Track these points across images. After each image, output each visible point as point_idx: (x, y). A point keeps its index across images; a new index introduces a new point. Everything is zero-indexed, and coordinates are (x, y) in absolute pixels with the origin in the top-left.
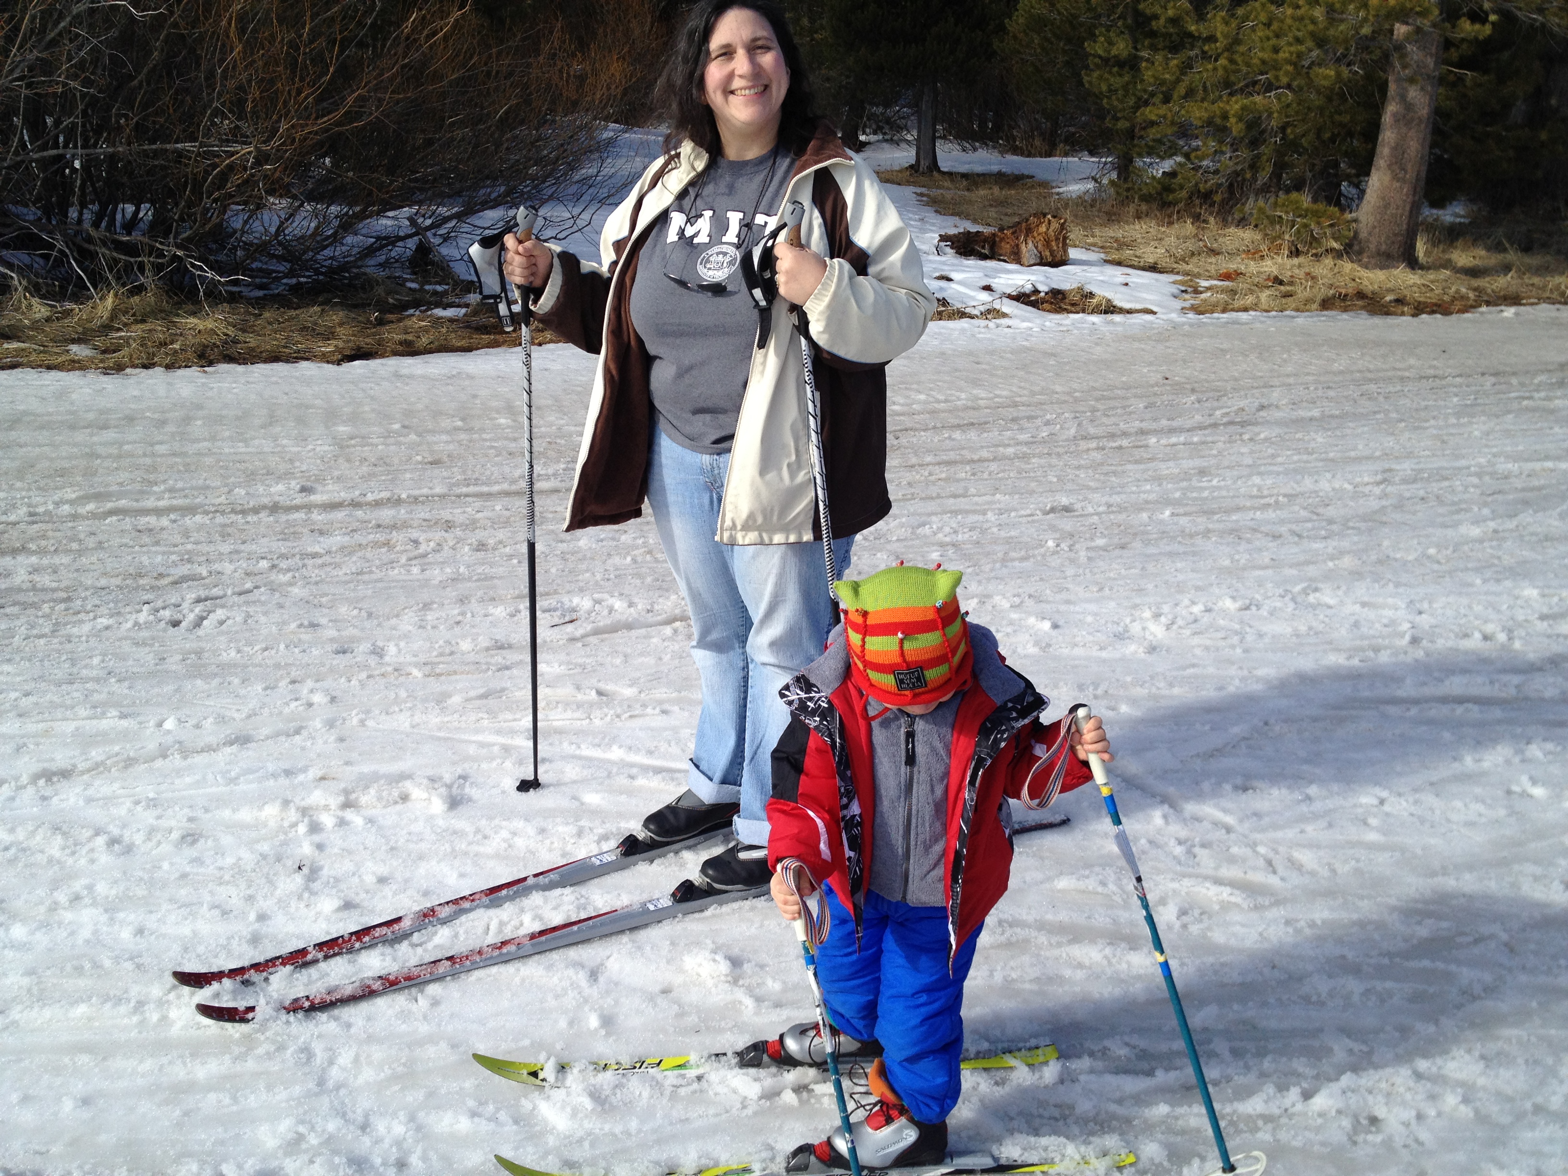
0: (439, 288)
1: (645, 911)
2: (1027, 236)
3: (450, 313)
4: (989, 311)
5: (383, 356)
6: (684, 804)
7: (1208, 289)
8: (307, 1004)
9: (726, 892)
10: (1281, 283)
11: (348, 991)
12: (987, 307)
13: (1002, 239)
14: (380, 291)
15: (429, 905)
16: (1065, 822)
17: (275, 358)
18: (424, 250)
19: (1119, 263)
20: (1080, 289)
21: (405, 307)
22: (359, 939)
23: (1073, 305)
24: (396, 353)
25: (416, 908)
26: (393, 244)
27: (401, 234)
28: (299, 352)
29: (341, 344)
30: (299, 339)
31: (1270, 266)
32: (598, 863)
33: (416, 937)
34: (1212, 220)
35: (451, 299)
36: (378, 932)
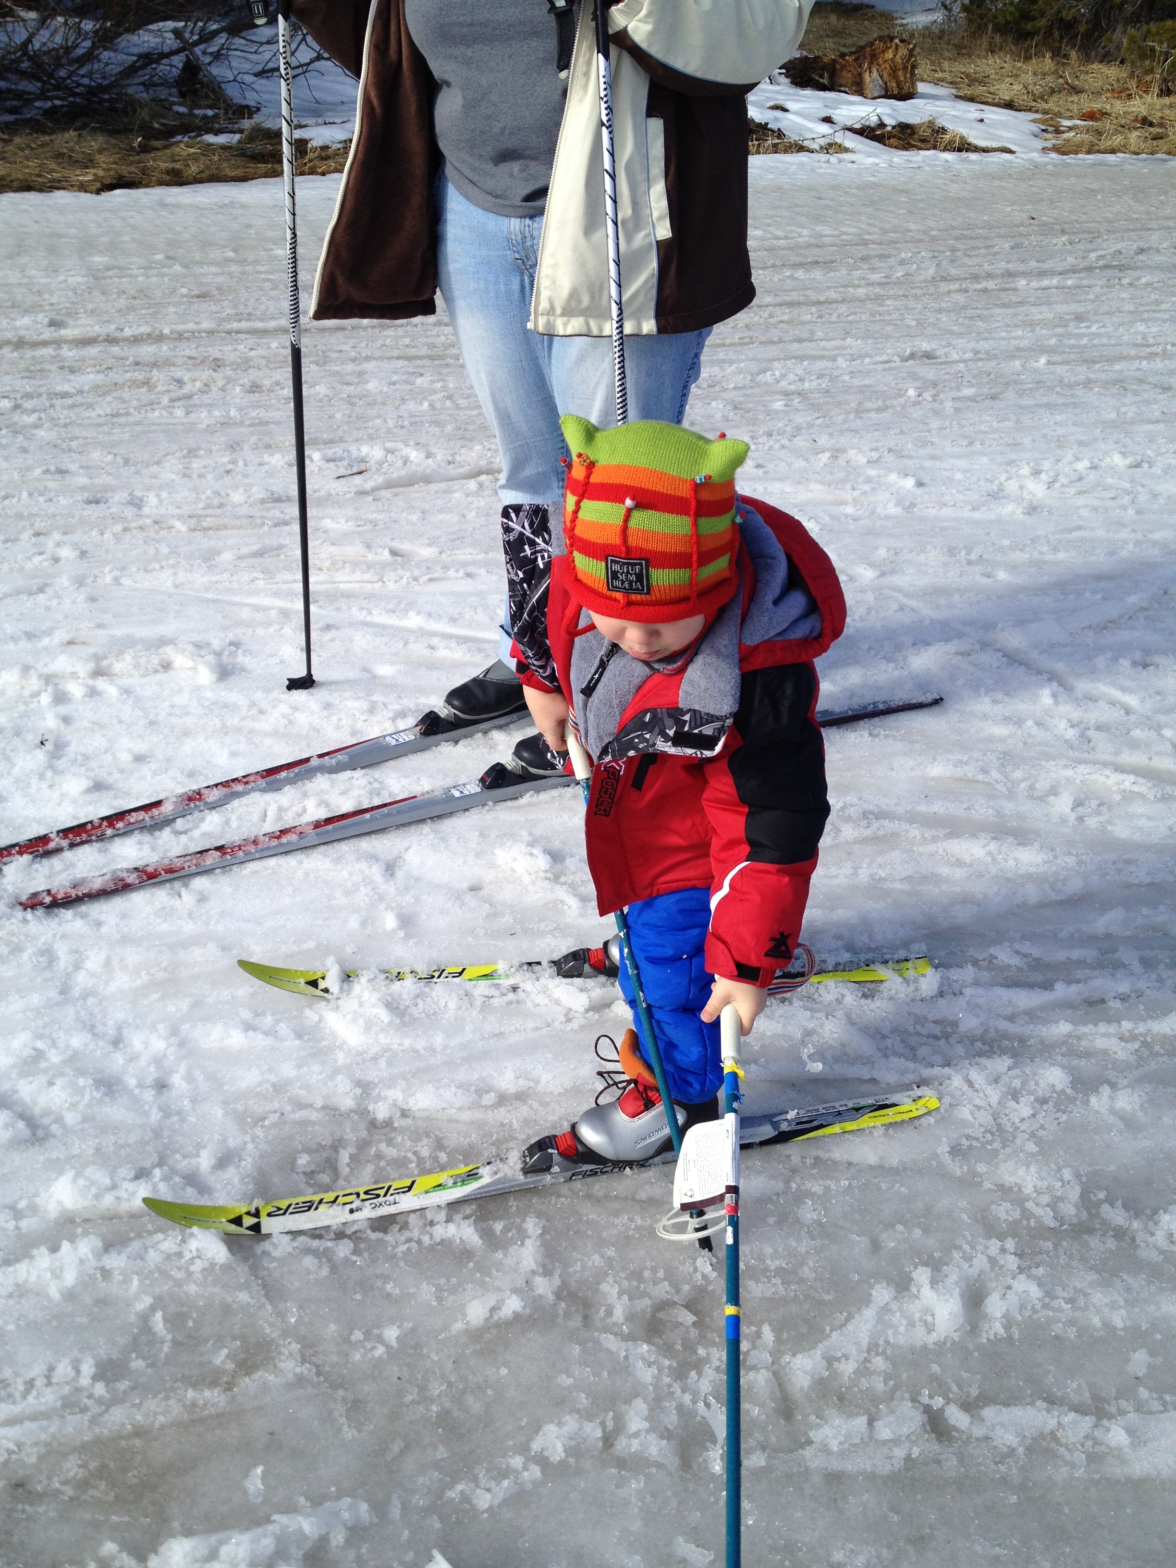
0: (210, 113)
1: (449, 798)
2: (871, 63)
3: (221, 139)
4: (830, 145)
5: (147, 186)
6: (493, 677)
7: (1070, 129)
8: (48, 900)
9: (544, 777)
10: (1151, 124)
11: (97, 885)
12: (827, 141)
13: (843, 67)
14: (144, 114)
15: (195, 787)
16: (937, 702)
17: (27, 187)
18: (191, 69)
19: (971, 99)
20: (931, 123)
21: (168, 133)
22: (111, 825)
23: (923, 141)
24: (161, 183)
25: (180, 790)
26: (157, 61)
27: (166, 49)
28: (54, 180)
29: (101, 173)
30: (54, 166)
31: (1138, 106)
32: (394, 743)
33: (180, 823)
34: (1073, 54)
35: (223, 123)
36: (133, 818)
